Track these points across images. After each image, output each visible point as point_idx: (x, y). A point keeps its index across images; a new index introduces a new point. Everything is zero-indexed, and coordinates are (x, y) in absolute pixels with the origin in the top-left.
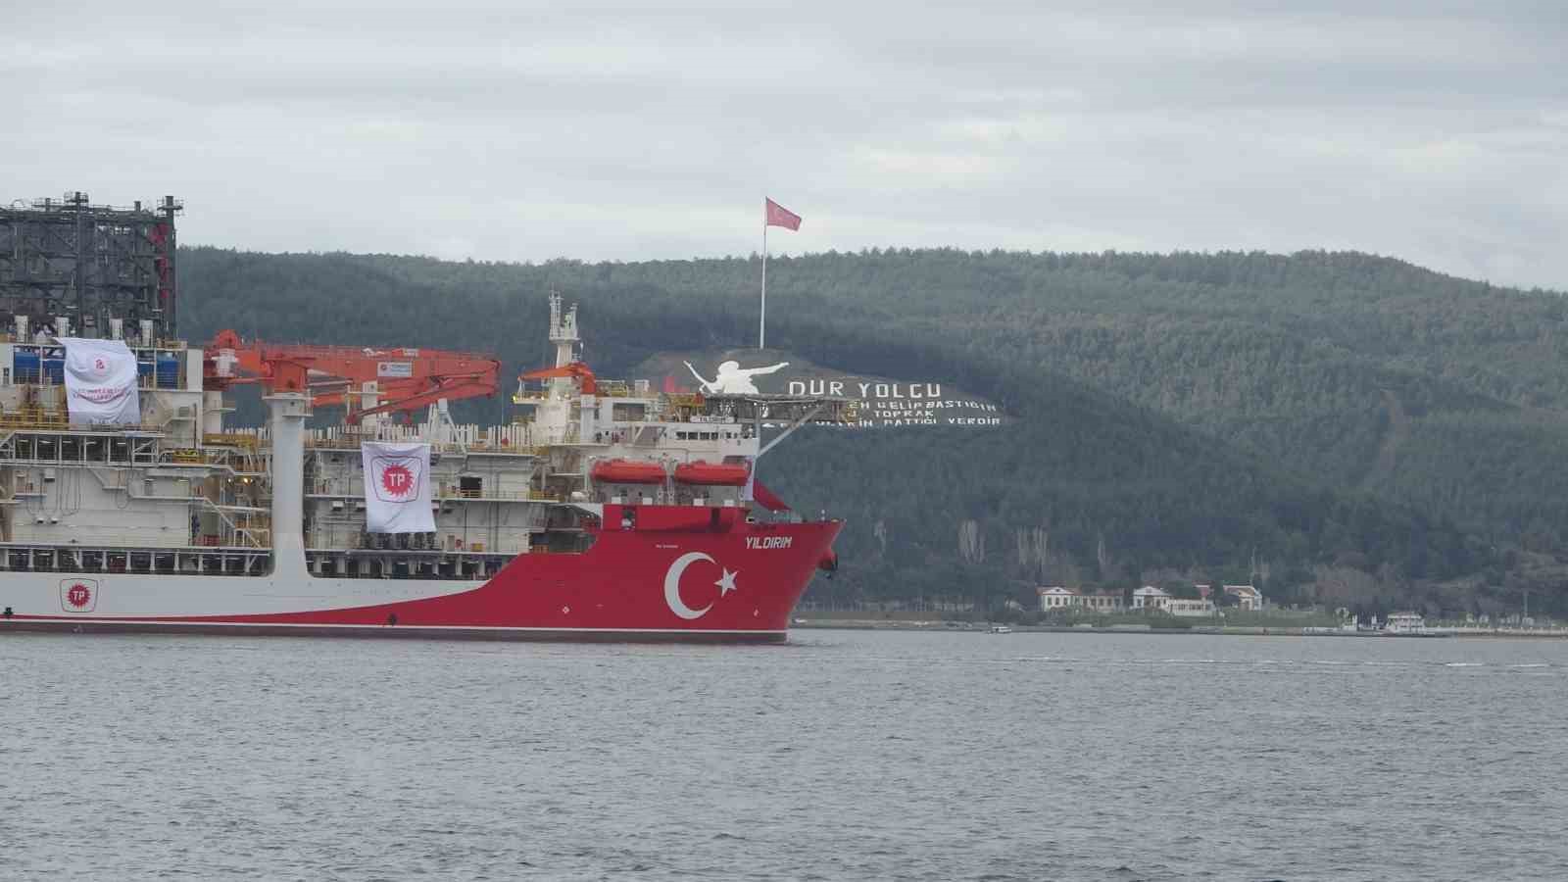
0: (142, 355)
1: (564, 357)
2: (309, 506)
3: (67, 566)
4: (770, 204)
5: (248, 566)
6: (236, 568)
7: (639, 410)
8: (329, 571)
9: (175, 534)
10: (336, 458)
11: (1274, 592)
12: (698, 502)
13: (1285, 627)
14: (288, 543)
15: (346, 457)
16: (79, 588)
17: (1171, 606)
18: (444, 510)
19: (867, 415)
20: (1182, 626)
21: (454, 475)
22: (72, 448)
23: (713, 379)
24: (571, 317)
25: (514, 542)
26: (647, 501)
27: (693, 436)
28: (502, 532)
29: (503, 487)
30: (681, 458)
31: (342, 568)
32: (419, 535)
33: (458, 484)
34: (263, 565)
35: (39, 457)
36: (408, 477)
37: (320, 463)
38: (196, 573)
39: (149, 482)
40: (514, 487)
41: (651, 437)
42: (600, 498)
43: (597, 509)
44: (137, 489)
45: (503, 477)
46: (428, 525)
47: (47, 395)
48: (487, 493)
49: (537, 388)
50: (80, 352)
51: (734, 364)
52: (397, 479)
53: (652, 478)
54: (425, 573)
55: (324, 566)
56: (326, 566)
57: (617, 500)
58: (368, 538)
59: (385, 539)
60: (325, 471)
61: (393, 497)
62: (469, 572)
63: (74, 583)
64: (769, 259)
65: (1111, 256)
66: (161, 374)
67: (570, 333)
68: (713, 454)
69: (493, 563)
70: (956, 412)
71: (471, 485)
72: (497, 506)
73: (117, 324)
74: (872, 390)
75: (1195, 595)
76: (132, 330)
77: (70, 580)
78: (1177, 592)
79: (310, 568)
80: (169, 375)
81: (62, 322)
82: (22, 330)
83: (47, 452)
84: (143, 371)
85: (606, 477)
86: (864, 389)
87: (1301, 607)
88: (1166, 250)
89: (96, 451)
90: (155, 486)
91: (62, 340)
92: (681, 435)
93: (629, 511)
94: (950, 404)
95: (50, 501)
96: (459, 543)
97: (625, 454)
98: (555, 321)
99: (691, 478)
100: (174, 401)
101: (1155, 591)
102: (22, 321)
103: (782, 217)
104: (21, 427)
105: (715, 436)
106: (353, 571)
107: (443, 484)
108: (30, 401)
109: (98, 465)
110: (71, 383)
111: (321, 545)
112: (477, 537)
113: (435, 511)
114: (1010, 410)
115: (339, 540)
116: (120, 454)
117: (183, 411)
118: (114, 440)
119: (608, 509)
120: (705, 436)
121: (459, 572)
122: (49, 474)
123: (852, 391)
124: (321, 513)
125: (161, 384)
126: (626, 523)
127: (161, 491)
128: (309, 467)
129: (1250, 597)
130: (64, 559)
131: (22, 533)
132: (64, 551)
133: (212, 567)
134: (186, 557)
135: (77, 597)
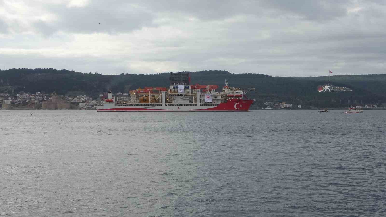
0: (185, 86)
4: (330, 71)
7: (232, 90)
10: (203, 95)
11: (378, 106)
12: (237, 98)
13: (379, 109)
17: (368, 107)
18: (213, 100)
19: (339, 90)
20: (369, 109)
22: (178, 95)
23: (325, 87)
30: (236, 94)
32: (210, 102)
36: (209, 97)
41: (233, 92)
45: (219, 96)
47: (176, 90)
51: (326, 86)
53: (233, 96)
57: (230, 98)
59: (207, 103)
61: (208, 99)
64: (330, 76)
65: (362, 75)
70: (348, 90)
72: (218, 99)
73: (183, 83)
74: (340, 88)
75: (371, 106)
78: (369, 106)
79: (200, 105)
81: (178, 83)
82: (174, 84)
83: (176, 95)
84: (185, 88)
86: (339, 88)
87: (381, 107)
88: (367, 74)
91: (178, 85)
96: (214, 103)
101: (367, 106)
103: (331, 72)
107: (213, 97)
112: (216, 102)
114: (352, 89)
116: (182, 95)
117: (189, 91)
119: (228, 99)
122: (176, 97)
123: (338, 88)
124: (201, 100)
125: (187, 89)
126: (230, 101)
129: (376, 106)
130: (177, 105)
131: (173, 103)
132: (177, 104)
133: (191, 105)
134: (189, 105)
135: (179, 108)
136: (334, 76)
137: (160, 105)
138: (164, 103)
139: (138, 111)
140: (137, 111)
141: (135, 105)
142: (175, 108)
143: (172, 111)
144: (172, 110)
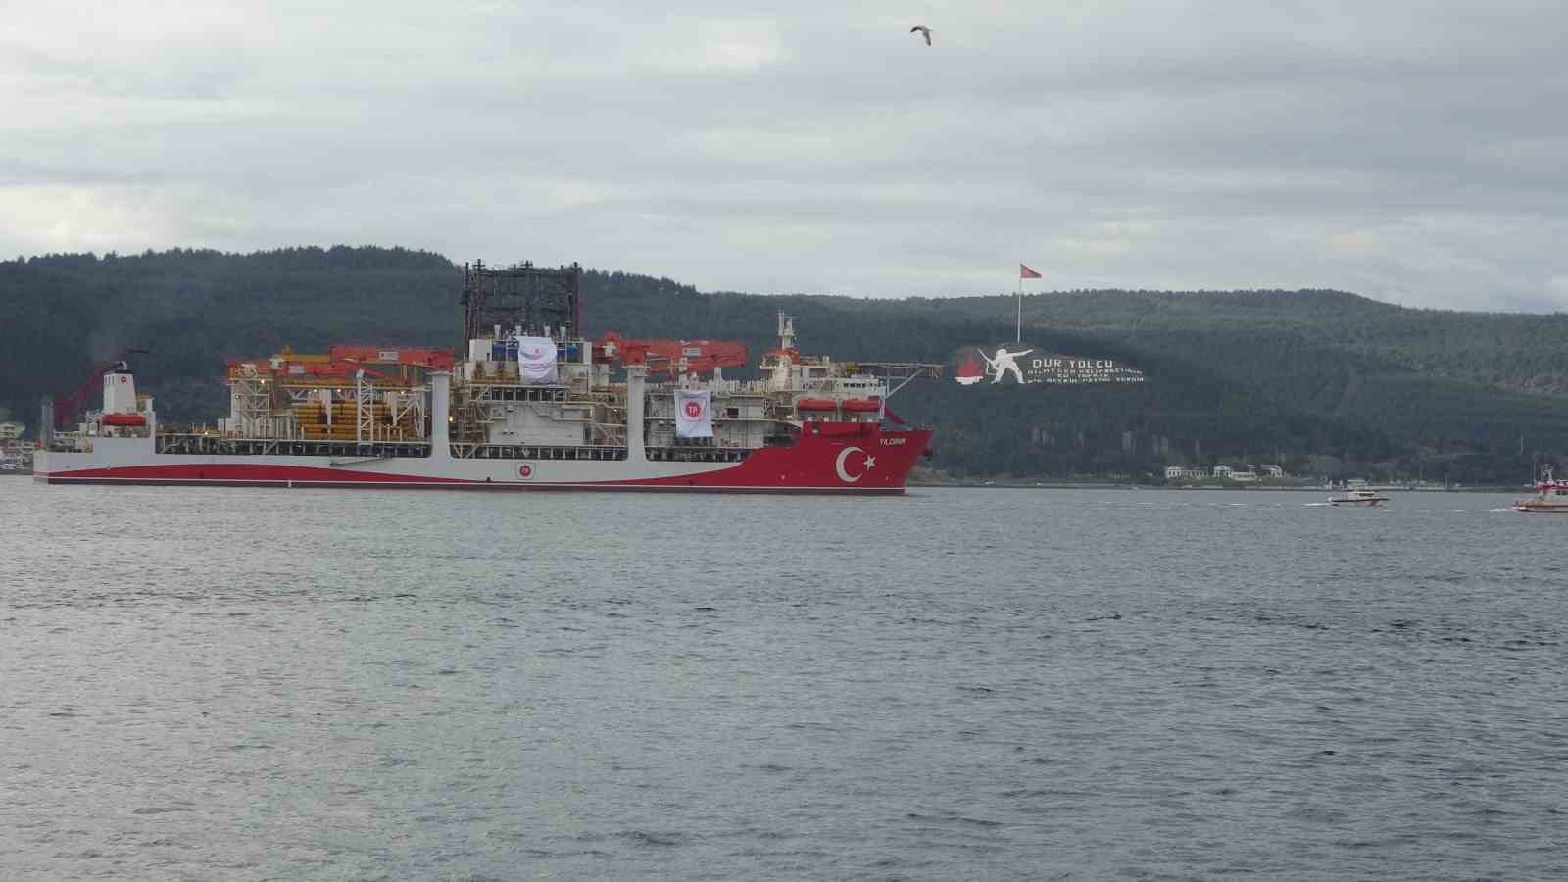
0: (559, 345)
1: (786, 344)
2: (647, 424)
3: (520, 456)
4: (1023, 267)
5: (615, 455)
6: (608, 456)
7: (822, 373)
8: (658, 458)
9: (574, 438)
10: (661, 398)
11: (1287, 468)
12: (854, 420)
13: (1294, 486)
14: (635, 443)
15: (666, 398)
16: (526, 467)
17: (1234, 476)
18: (718, 425)
19: (1074, 377)
20: (1240, 486)
21: (724, 407)
22: (522, 394)
23: (993, 358)
24: (789, 324)
25: (756, 442)
26: (826, 420)
27: (852, 385)
28: (750, 437)
29: (750, 413)
30: (845, 398)
31: (664, 456)
32: (705, 439)
33: (726, 411)
34: (622, 455)
35: (505, 399)
36: (699, 408)
37: (653, 401)
38: (587, 459)
39: (562, 412)
40: (756, 413)
41: (830, 386)
42: (802, 419)
43: (799, 424)
44: (556, 415)
45: (750, 408)
46: (710, 433)
47: (509, 367)
48: (741, 416)
49: (773, 361)
50: (527, 344)
51: (1004, 350)
52: (693, 410)
53: (829, 408)
54: (708, 458)
55: (655, 455)
56: (657, 455)
57: (810, 420)
58: (677, 441)
59: (686, 441)
60: (655, 405)
61: (691, 419)
62: (732, 458)
63: (522, 465)
64: (1023, 296)
65: (1201, 292)
66: (569, 355)
67: (789, 332)
68: (862, 395)
69: (745, 453)
70: (1120, 375)
71: (733, 412)
72: (746, 423)
73: (547, 329)
74: (1076, 364)
75: (1246, 470)
76: (554, 332)
77: (521, 463)
78: (1237, 469)
79: (647, 456)
80: (575, 356)
81: (519, 328)
82: (497, 333)
83: (509, 396)
84: (560, 354)
85: (804, 408)
86: (1072, 363)
87: (1302, 476)
88: (1230, 290)
89: (534, 396)
90: (566, 413)
91: (518, 338)
92: (846, 385)
93: (816, 425)
94: (1117, 371)
95: (510, 423)
96: (727, 443)
97: (815, 395)
98: (781, 325)
99: (850, 408)
100: (576, 369)
101: (1225, 468)
102: (497, 328)
103: (1028, 273)
104: (495, 383)
105: (864, 385)
106: (670, 458)
107: (718, 411)
108: (501, 369)
109: (535, 403)
110: (522, 360)
111: (653, 444)
112: (737, 440)
113: (713, 426)
114: (1148, 373)
115: (664, 441)
116: (547, 397)
117: (582, 375)
118: (544, 389)
119: (805, 424)
120: (858, 385)
121: (726, 458)
122: (510, 407)
123: (1066, 365)
124: (654, 427)
125: (570, 360)
126: (815, 432)
127: (569, 416)
128: (647, 403)
129: (1275, 471)
130: (517, 452)
131: (495, 439)
132: (518, 449)
133: (596, 456)
134: (582, 451)
135: (525, 471)
136: (1044, 297)
137: (416, 453)
138: (441, 439)
139: (294, 486)
140: (285, 485)
141: (273, 452)
142: (505, 470)
143: (488, 487)
144: (489, 480)
